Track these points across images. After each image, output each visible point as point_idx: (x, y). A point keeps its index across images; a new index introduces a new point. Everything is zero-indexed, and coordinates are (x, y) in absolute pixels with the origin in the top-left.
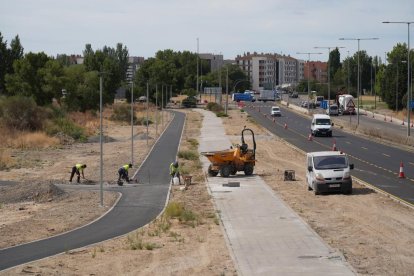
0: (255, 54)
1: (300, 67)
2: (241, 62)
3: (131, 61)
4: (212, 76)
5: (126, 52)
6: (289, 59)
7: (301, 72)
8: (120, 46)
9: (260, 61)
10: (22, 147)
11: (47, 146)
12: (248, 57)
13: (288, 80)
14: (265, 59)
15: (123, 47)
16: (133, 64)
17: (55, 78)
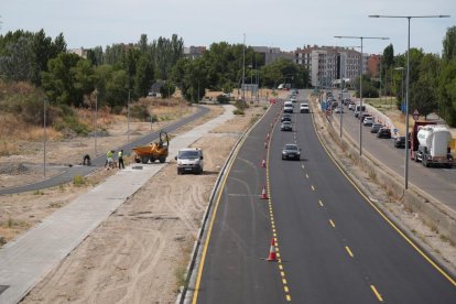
0: (316, 47)
1: (364, 60)
2: (300, 55)
3: (187, 52)
4: (266, 69)
5: (181, 43)
6: (351, 53)
7: (364, 66)
8: (175, 37)
9: (320, 55)
10: (31, 139)
11: (51, 138)
12: (308, 50)
13: (349, 75)
14: (325, 52)
15: (179, 38)
16: (190, 55)
17: (85, 76)
